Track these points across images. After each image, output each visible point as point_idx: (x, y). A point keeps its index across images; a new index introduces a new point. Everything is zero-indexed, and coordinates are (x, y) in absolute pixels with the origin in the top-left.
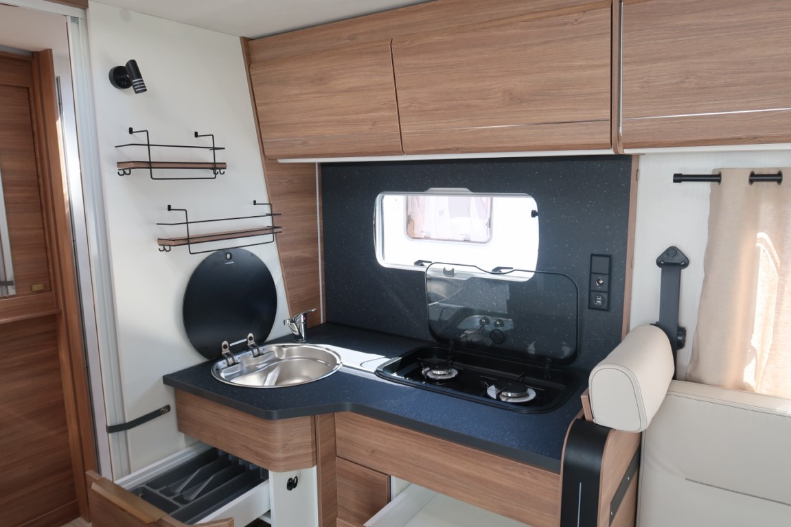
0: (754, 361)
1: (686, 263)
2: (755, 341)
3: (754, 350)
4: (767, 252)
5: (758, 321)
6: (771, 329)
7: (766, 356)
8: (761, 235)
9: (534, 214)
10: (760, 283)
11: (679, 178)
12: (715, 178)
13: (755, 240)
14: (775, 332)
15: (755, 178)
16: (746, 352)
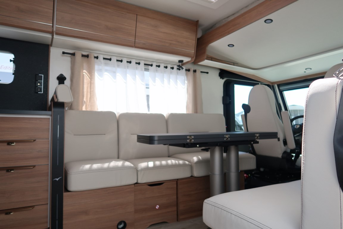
0: (85, 105)
1: (65, 79)
2: (85, 99)
3: (85, 102)
4: (86, 75)
5: (85, 93)
6: (89, 94)
7: (88, 101)
8: (84, 71)
9: (11, 61)
10: (85, 83)
11: (64, 53)
12: (73, 54)
13: (83, 72)
14: (90, 94)
15: (83, 56)
16: (83, 103)
